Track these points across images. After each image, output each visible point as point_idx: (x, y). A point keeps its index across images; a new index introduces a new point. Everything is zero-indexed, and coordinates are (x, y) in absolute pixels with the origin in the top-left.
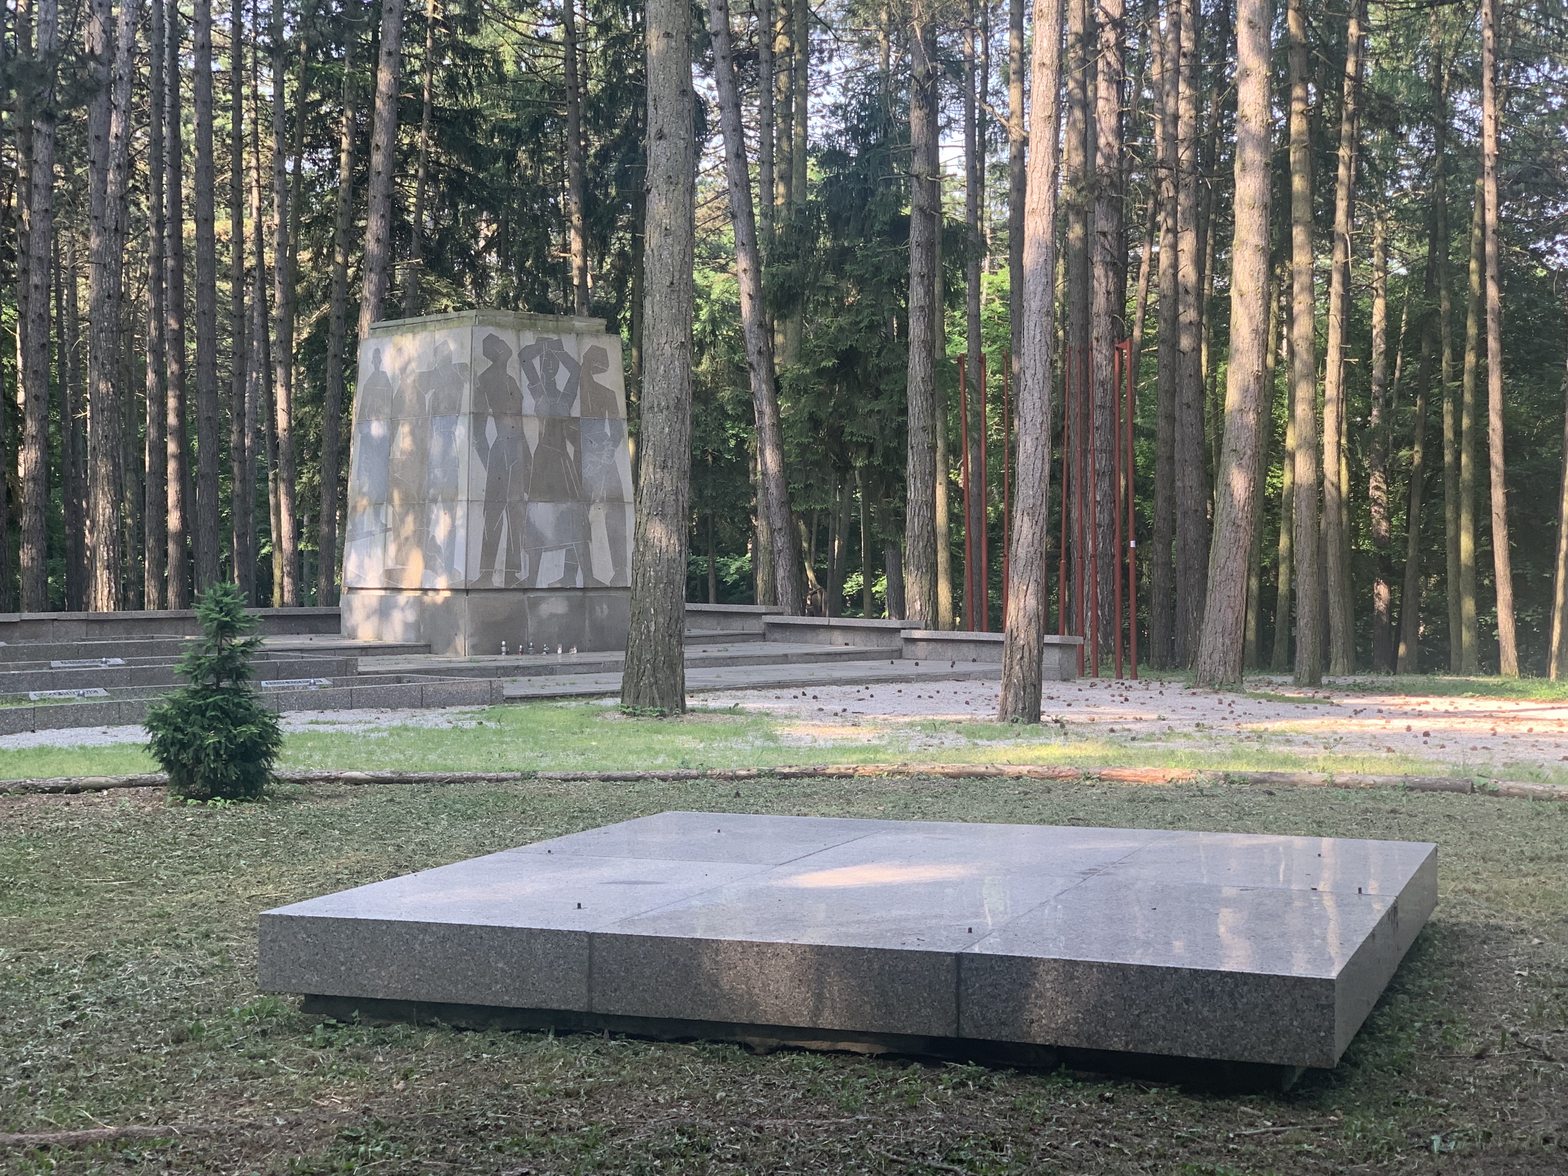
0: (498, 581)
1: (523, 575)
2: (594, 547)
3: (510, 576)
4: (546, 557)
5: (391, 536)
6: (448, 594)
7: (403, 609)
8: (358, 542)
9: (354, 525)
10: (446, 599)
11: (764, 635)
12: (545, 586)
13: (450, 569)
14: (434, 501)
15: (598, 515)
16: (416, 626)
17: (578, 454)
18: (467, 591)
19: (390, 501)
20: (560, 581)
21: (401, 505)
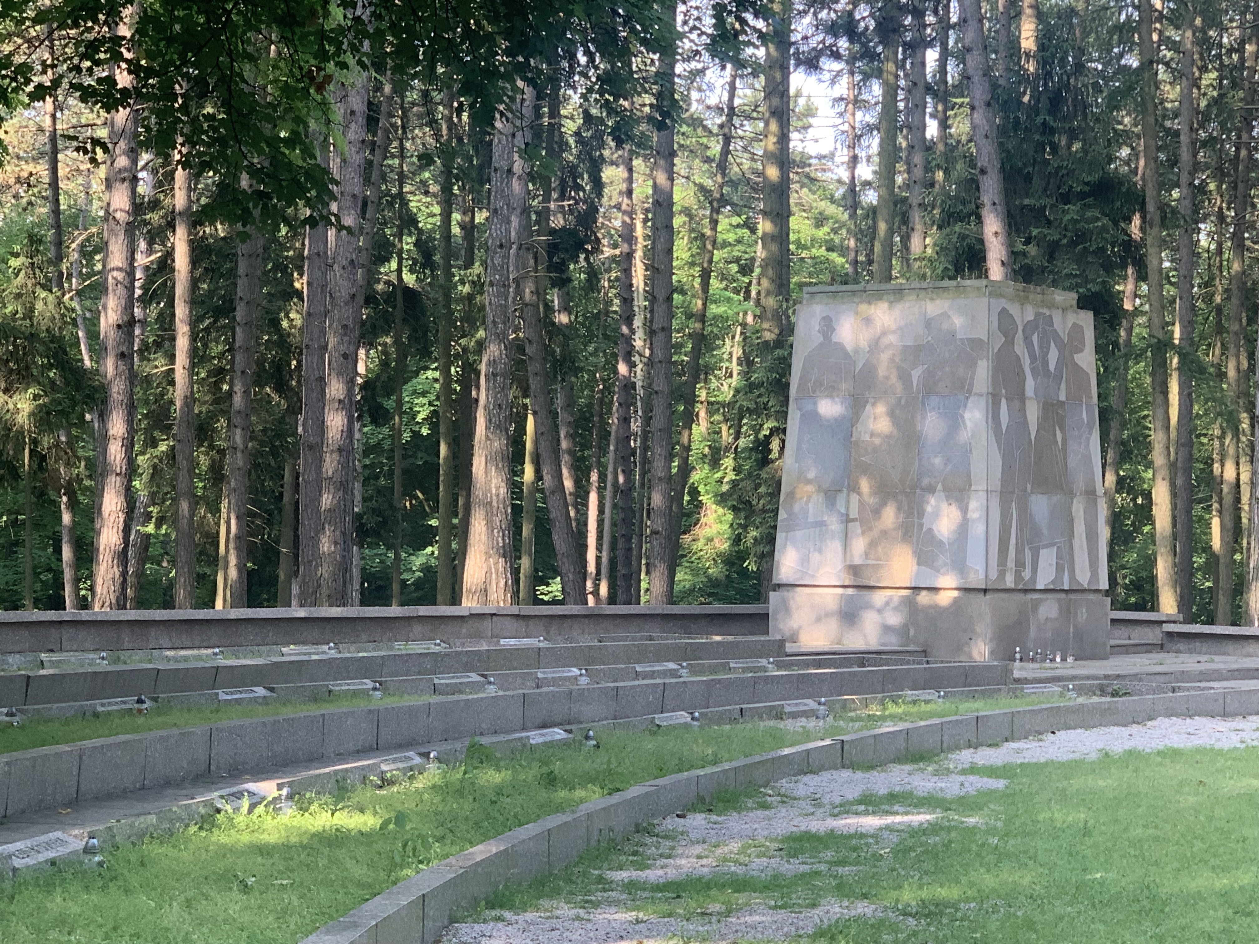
0: (1009, 581)
1: (1027, 574)
2: (1076, 543)
3: (1018, 577)
4: (1043, 553)
5: (856, 528)
6: (955, 594)
7: (880, 611)
8: (799, 534)
9: (790, 513)
10: (956, 600)
11: (1162, 646)
12: (1042, 587)
13: (960, 567)
14: (931, 490)
15: (1078, 508)
16: (903, 631)
17: (1064, 440)
18: (985, 591)
19: (854, 488)
20: (1053, 582)
21: (874, 493)
